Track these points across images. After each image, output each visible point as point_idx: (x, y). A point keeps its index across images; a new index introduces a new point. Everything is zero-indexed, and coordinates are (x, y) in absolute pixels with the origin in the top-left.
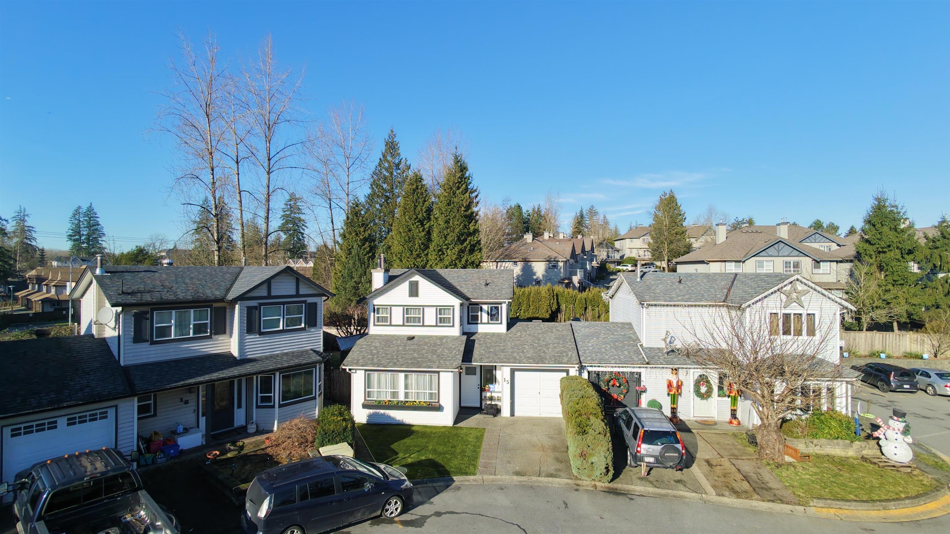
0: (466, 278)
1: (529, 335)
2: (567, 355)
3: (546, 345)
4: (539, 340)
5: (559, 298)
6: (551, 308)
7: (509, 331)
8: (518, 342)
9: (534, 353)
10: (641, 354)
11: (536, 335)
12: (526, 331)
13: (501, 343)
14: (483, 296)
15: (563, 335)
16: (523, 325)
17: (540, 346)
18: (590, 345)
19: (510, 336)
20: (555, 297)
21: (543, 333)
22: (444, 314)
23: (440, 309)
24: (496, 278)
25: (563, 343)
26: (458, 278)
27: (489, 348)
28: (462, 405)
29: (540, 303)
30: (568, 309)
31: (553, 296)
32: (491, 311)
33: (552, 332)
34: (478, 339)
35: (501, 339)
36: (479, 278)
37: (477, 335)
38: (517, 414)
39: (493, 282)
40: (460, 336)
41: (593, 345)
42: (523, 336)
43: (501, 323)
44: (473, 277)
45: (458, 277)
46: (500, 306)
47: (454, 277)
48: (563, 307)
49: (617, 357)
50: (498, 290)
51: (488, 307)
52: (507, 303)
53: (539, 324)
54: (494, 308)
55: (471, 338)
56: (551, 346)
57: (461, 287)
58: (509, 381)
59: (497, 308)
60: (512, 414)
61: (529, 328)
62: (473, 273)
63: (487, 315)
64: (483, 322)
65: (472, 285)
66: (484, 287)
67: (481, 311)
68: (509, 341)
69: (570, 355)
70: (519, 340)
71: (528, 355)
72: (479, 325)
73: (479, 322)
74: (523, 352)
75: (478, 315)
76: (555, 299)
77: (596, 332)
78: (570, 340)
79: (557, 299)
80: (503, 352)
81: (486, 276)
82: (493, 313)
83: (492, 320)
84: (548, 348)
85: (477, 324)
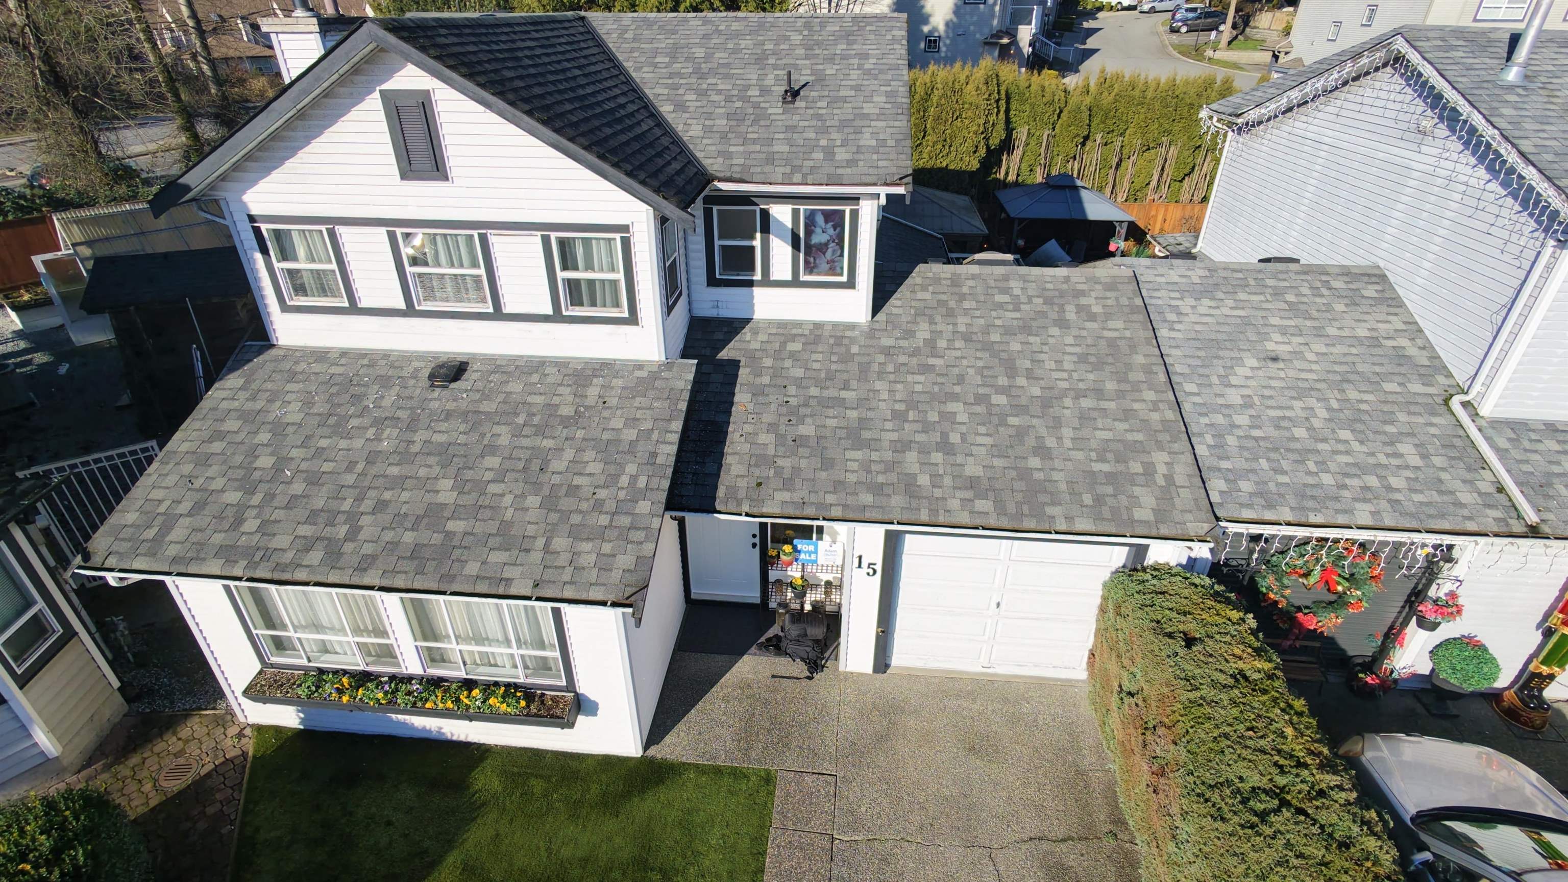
0: (708, 57)
1: (967, 338)
2: (1149, 470)
3: (1046, 404)
4: (1012, 371)
5: (1013, 106)
6: (987, 139)
7: (881, 316)
8: (920, 383)
9: (997, 451)
10: (1484, 464)
11: (995, 337)
12: (950, 314)
13: (846, 387)
14: (770, 160)
15: (1112, 343)
16: (937, 280)
17: (1020, 410)
18: (1234, 397)
19: (887, 342)
20: (1003, 103)
21: (1026, 329)
22: (589, 267)
23: (562, 243)
24: (831, 59)
25: (1120, 394)
26: (673, 57)
27: (794, 416)
28: (697, 592)
29: (958, 123)
30: (1033, 143)
31: (997, 101)
32: (809, 232)
33: (1062, 323)
34: (753, 357)
35: (847, 358)
36: (760, 60)
37: (746, 333)
38: (899, 658)
39: (821, 79)
40: (668, 366)
41: (1248, 404)
42: (942, 344)
43: (851, 284)
44: (736, 51)
45: (673, 53)
46: (848, 209)
47: (656, 52)
48: (1021, 134)
49: (1372, 481)
50: (843, 125)
51: (795, 213)
52: (883, 201)
53: (1006, 278)
54: (820, 219)
55: (724, 354)
56: (1068, 409)
57: (681, 107)
58: (879, 568)
59: (835, 219)
60: (882, 663)
61: (962, 298)
62: (737, 35)
63: (789, 249)
64: (775, 275)
65: (729, 99)
66: (775, 109)
67: (766, 229)
68: (881, 375)
69: (1161, 469)
70: (926, 369)
71: (973, 469)
72: (757, 291)
73: (758, 276)
74: (945, 447)
75: (752, 248)
76: (1003, 109)
77: (1246, 322)
78: (1148, 370)
79: (1007, 111)
80: (859, 444)
81: (792, 48)
82: (819, 238)
83: (810, 269)
84: (1057, 424)
85: (750, 284)
